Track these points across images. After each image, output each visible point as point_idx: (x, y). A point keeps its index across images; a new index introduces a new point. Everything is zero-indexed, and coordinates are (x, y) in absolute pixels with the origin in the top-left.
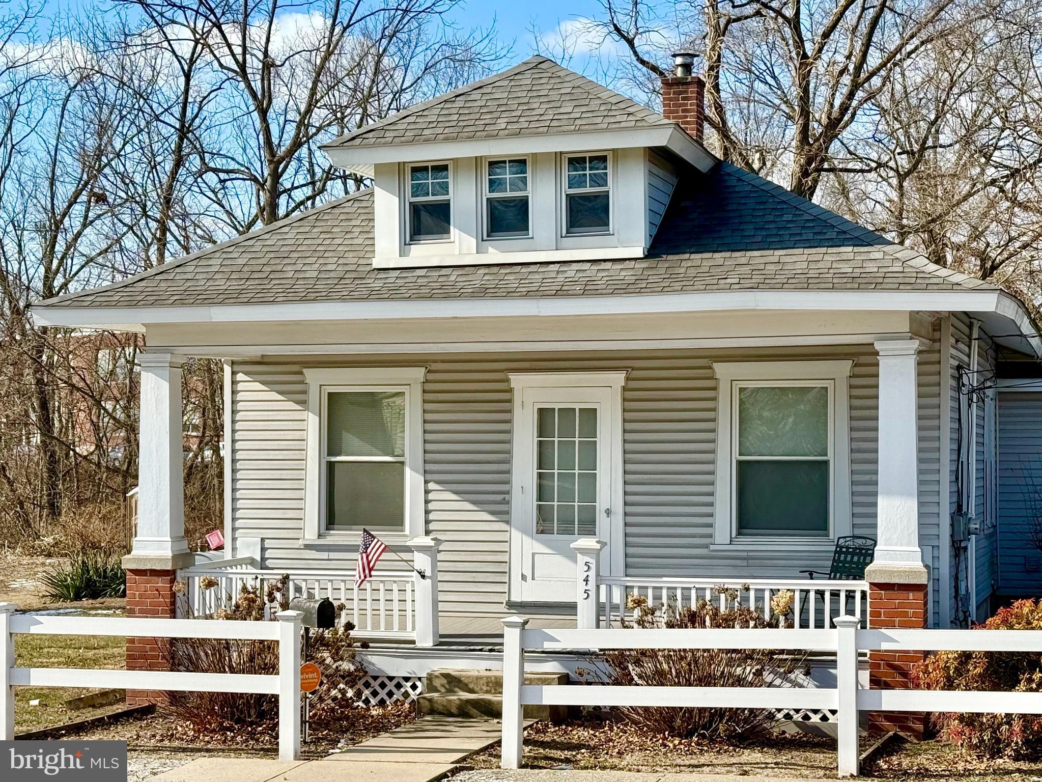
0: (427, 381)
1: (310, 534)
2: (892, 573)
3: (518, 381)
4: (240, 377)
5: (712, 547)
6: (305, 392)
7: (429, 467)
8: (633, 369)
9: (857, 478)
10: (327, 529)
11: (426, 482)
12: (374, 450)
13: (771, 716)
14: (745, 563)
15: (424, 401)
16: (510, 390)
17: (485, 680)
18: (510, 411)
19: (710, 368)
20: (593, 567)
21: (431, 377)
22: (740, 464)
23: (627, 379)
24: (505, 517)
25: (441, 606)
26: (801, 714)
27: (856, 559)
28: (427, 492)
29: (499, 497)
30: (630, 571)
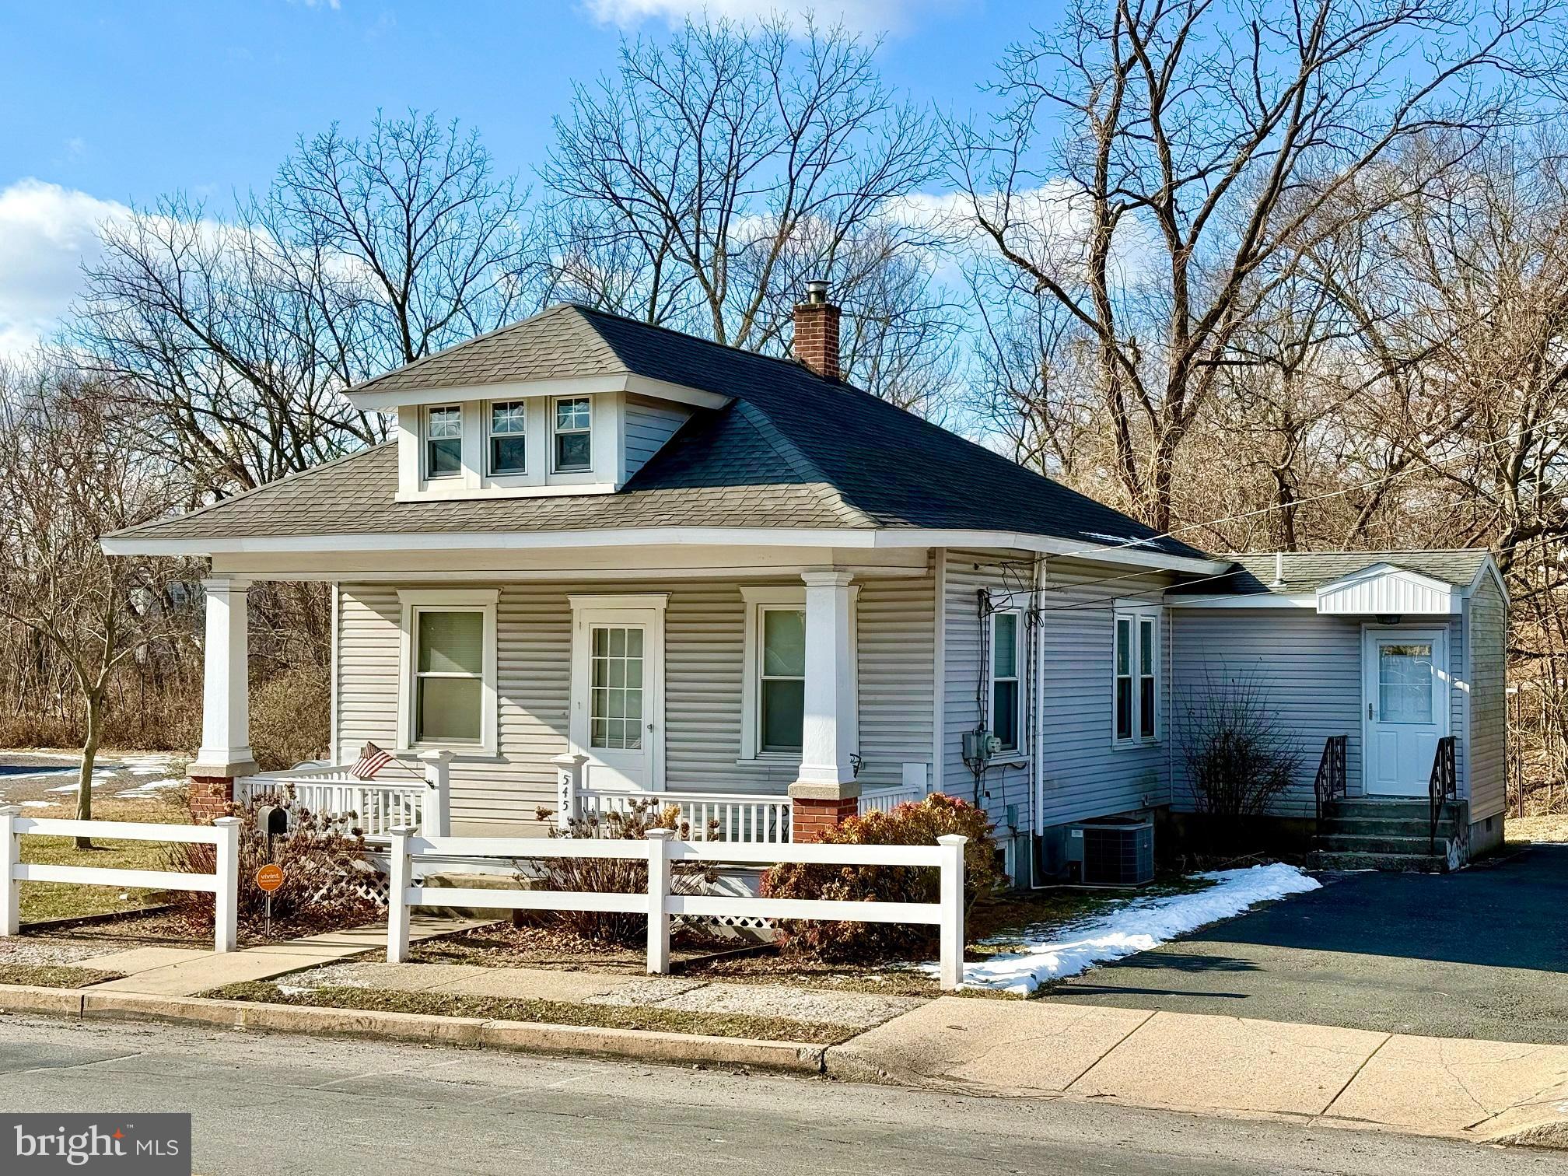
0: (501, 602)
1: (402, 744)
3: (577, 602)
4: (346, 597)
5: (739, 762)
6: (399, 612)
7: (502, 683)
8: (673, 593)
10: (417, 740)
11: (499, 697)
12: (457, 667)
13: (715, 921)
14: (766, 777)
15: (498, 621)
16: (570, 612)
18: (569, 631)
19: (739, 592)
20: (571, 779)
21: (504, 598)
22: (764, 682)
23: (669, 602)
24: (564, 731)
25: (453, 812)
26: (741, 920)
28: (499, 706)
30: (671, 784)
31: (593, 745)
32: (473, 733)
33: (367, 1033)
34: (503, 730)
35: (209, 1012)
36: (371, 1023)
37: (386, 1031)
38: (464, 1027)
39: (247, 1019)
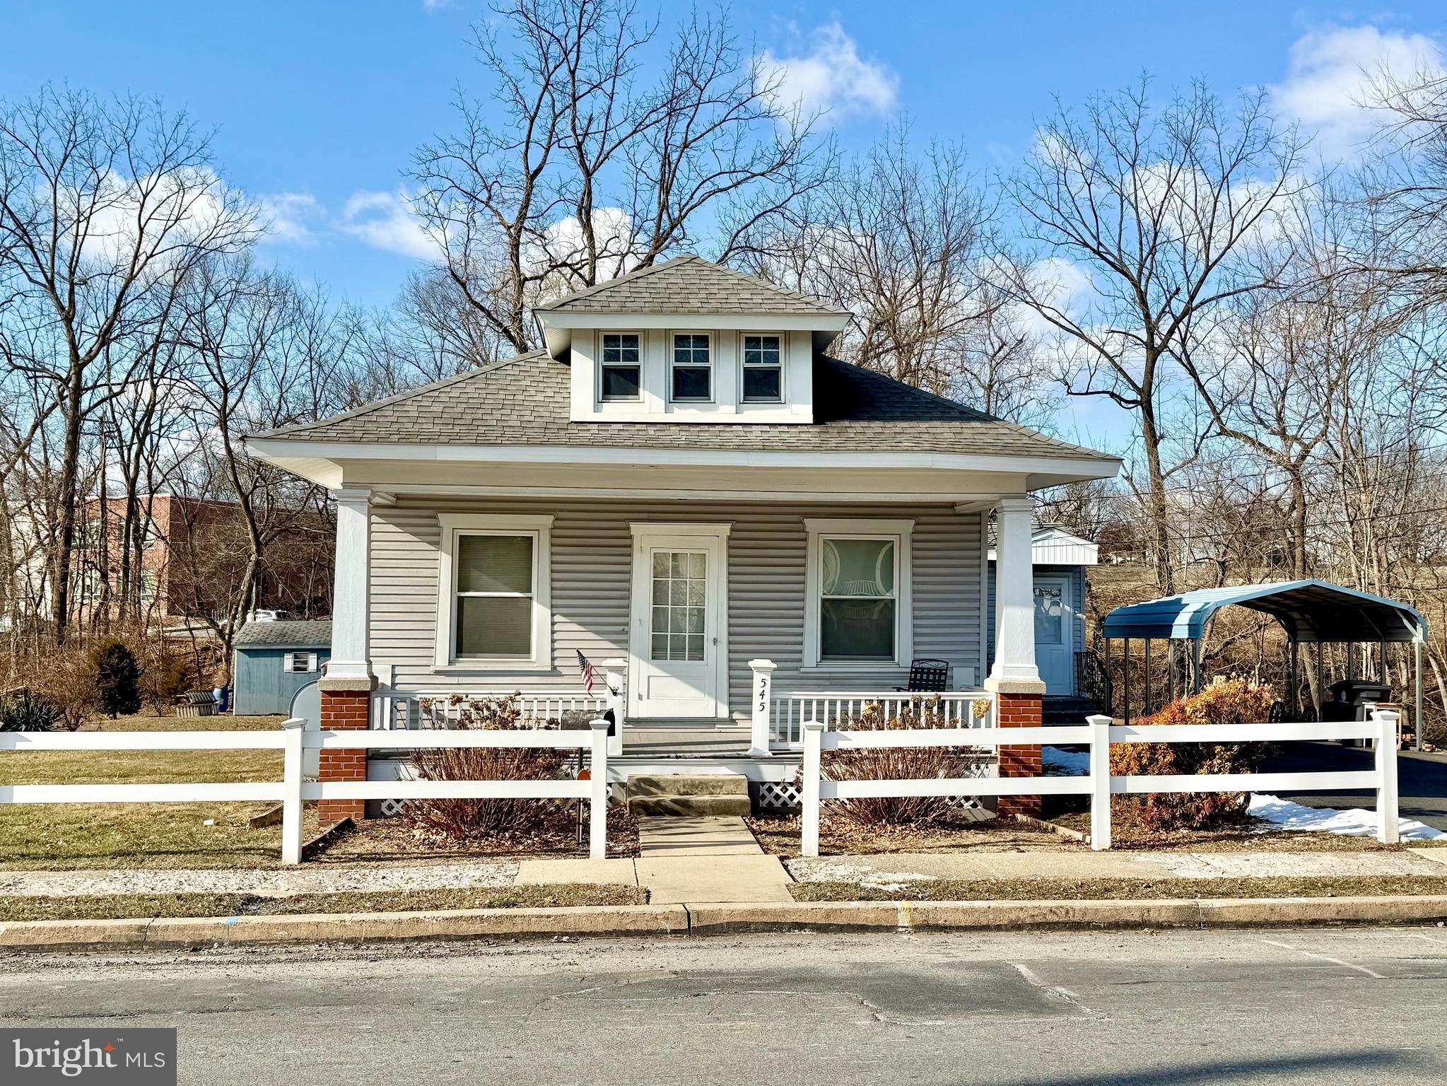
0: (554, 528)
1: (441, 660)
2: (1018, 685)
3: (636, 529)
5: (802, 670)
6: (438, 534)
7: (556, 602)
8: (737, 522)
9: (917, 613)
11: (553, 615)
12: (503, 587)
14: (827, 682)
15: (552, 545)
16: (631, 537)
17: (682, 783)
18: (630, 555)
20: (768, 683)
21: (559, 523)
22: (824, 601)
23: (732, 530)
24: (624, 646)
27: (931, 677)
29: (620, 628)
31: (655, 658)
32: (523, 648)
33: (1066, 923)
34: (556, 645)
35: (863, 915)
36: (1067, 912)
37: (1087, 919)
38: (1178, 908)
39: (912, 920)
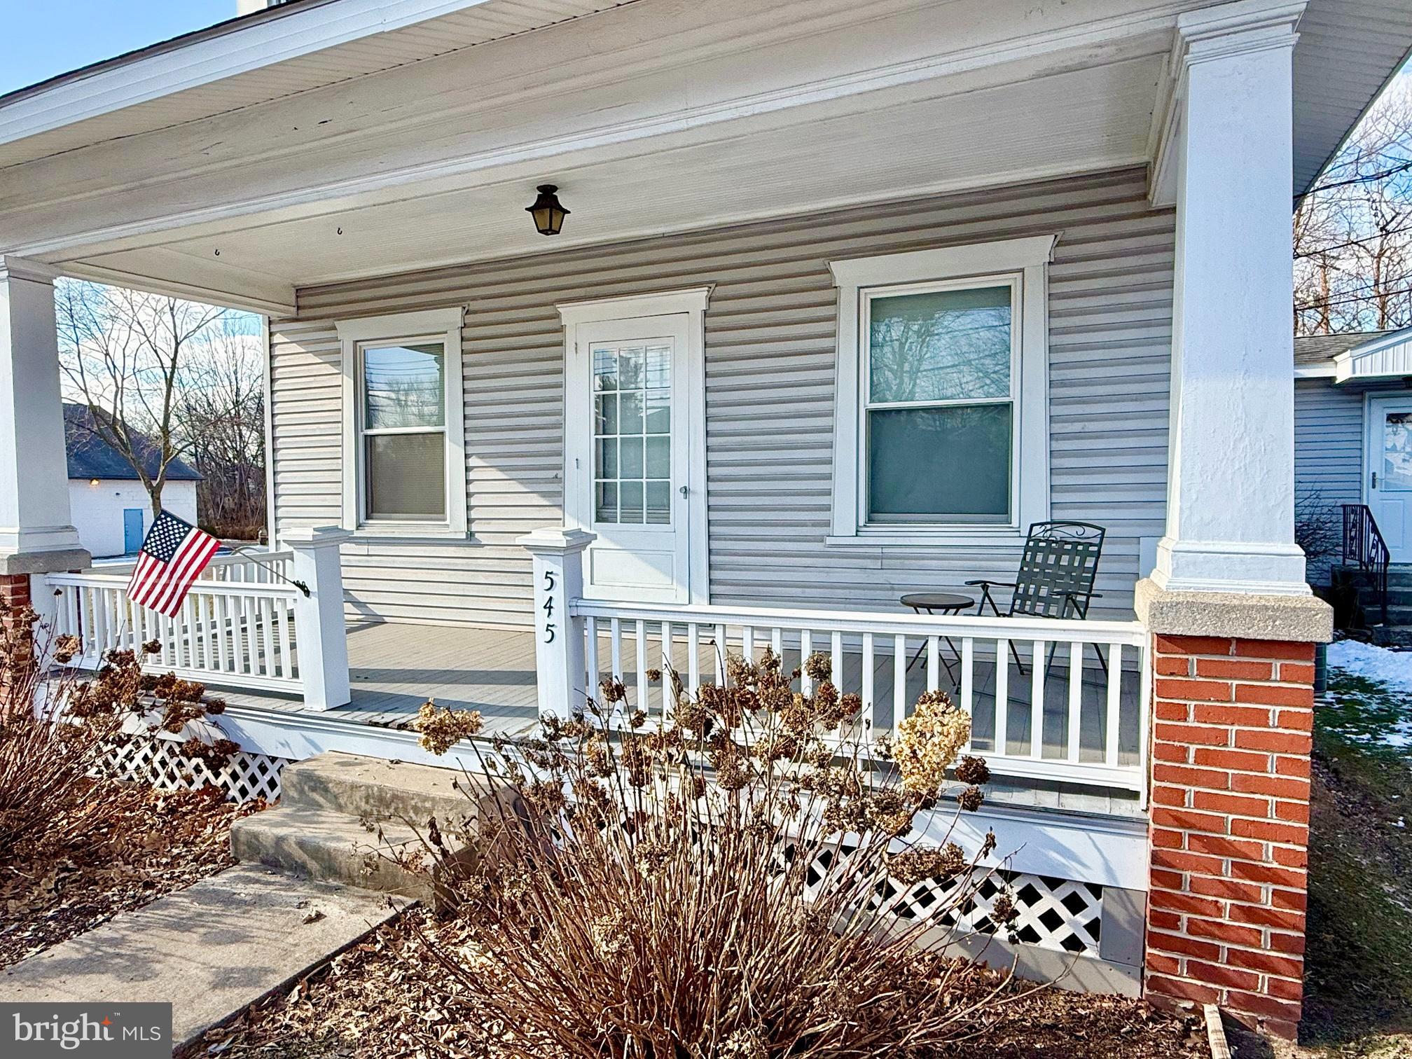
0: (463, 326)
1: (349, 524)
3: (570, 314)
5: (829, 541)
6: (338, 351)
7: (471, 437)
8: (717, 284)
10: (367, 518)
11: (467, 456)
16: (561, 330)
18: (560, 358)
19: (827, 271)
20: (559, 580)
21: (470, 319)
22: (873, 414)
23: (710, 299)
24: (559, 501)
28: (468, 469)
31: (599, 519)
32: (436, 508)
34: (473, 502)
